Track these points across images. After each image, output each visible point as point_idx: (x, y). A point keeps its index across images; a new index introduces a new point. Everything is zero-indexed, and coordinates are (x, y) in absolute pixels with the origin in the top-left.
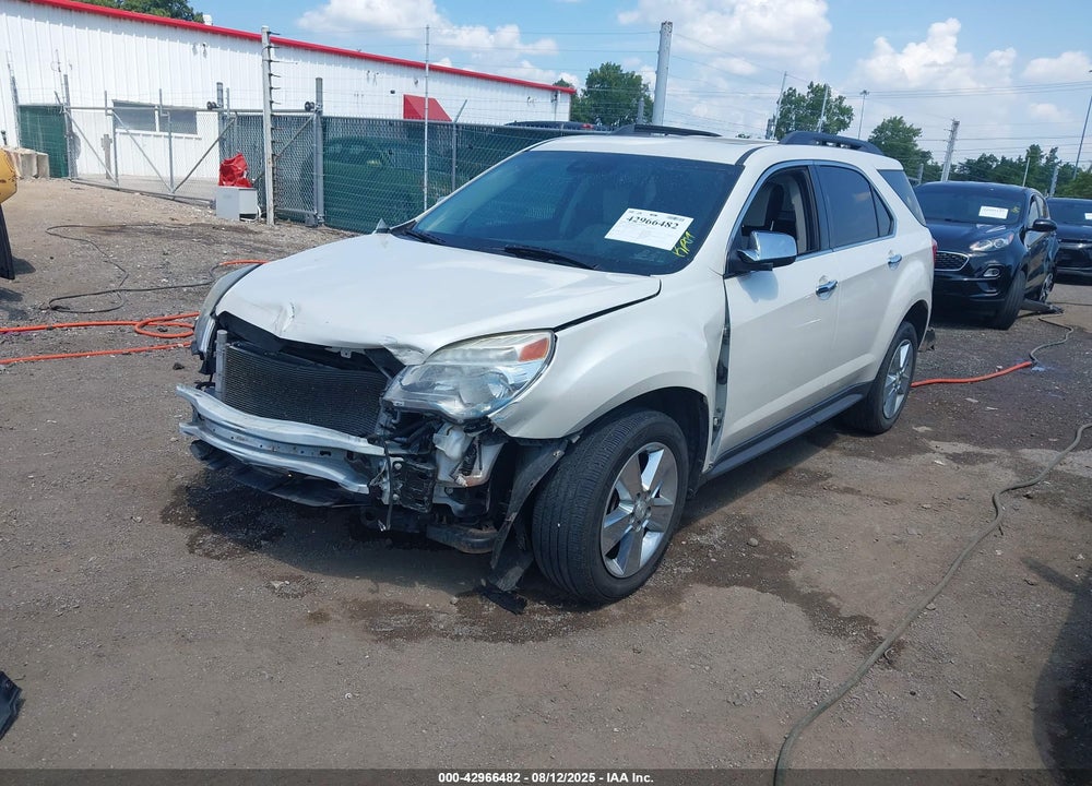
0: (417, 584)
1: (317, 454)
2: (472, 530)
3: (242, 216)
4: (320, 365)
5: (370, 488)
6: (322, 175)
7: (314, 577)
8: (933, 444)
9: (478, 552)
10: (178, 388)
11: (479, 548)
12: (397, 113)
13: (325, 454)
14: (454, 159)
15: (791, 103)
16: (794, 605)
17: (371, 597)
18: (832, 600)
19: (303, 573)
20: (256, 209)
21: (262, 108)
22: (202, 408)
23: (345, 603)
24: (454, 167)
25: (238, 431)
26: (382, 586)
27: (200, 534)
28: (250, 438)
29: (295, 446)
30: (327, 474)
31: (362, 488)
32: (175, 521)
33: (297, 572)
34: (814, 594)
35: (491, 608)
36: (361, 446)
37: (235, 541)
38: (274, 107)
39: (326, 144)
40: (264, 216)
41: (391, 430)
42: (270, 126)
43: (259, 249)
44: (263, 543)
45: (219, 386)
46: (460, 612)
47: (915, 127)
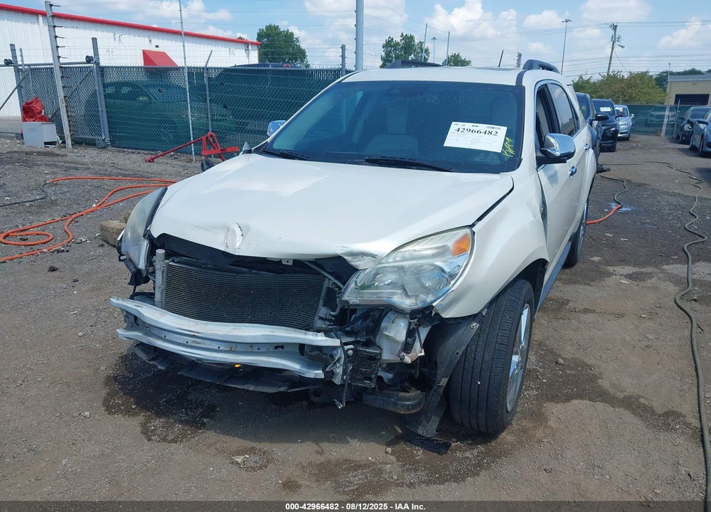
0: (348, 438)
1: (271, 349)
2: (402, 394)
3: (46, 143)
4: (254, 271)
5: (326, 373)
6: (105, 110)
7: (265, 446)
8: (611, 269)
9: (413, 412)
10: (114, 300)
11: (413, 408)
12: (140, 62)
13: (279, 348)
14: (208, 93)
15: (391, 46)
16: (622, 409)
17: (322, 459)
18: (642, 401)
19: (253, 444)
20: (56, 138)
21: (51, 61)
22: (147, 317)
23: (303, 467)
24: (208, 98)
25: (194, 336)
26: (325, 445)
27: (148, 421)
28: (204, 341)
29: (252, 345)
30: (284, 365)
31: (319, 374)
32: (120, 411)
33: (248, 444)
34: (625, 397)
35: (419, 453)
36: (320, 339)
37: (181, 422)
38: (62, 60)
39: (105, 86)
40: (64, 142)
41: (330, 320)
42: (60, 75)
43: (70, 168)
44: (205, 420)
45: (158, 296)
46: (398, 460)
47: (467, 60)
